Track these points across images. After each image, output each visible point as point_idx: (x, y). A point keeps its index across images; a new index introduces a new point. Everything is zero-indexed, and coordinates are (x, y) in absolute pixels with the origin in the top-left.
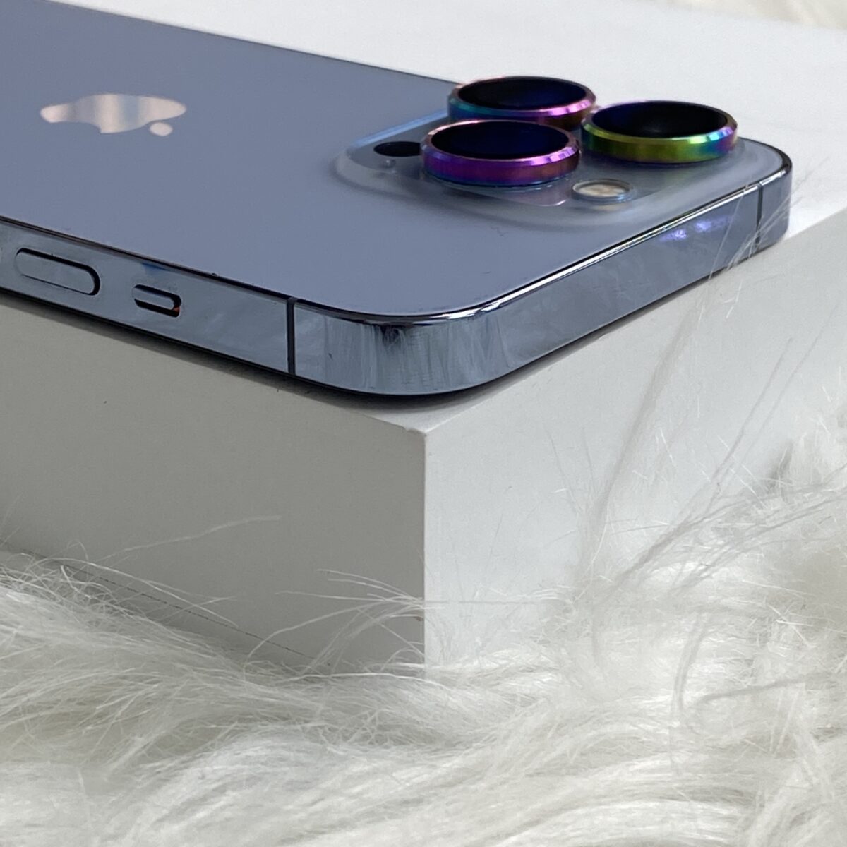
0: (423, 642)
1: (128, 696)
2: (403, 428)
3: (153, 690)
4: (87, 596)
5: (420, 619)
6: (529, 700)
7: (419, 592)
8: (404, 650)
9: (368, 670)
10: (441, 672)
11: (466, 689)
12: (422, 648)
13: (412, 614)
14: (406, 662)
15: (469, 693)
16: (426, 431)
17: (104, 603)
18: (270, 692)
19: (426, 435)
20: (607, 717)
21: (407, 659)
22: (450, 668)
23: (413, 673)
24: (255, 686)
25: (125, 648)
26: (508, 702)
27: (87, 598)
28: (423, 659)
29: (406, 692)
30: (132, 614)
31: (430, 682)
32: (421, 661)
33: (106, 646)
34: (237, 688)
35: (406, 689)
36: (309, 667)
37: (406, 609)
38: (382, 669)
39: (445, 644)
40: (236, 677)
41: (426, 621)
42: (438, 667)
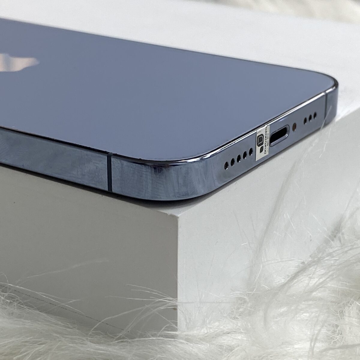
0: (177, 321)
1: (29, 352)
2: (167, 214)
3: (42, 348)
4: (7, 301)
5: (175, 309)
6: (230, 349)
7: (175, 296)
8: (168, 325)
9: (151, 336)
10: (186, 335)
11: (198, 343)
12: (176, 324)
13: (173, 307)
14: (169, 331)
15: (199, 345)
16: (179, 216)
17: (15, 304)
18: (102, 348)
19: (178, 218)
20: (271, 357)
21: (170, 330)
22: (191, 333)
23: (173, 337)
24: (93, 345)
25: (27, 327)
26: (219, 350)
27: (8, 302)
28: (177, 329)
29: (170, 346)
30: (30, 309)
31: (182, 341)
32: (176, 330)
33: (19, 326)
34: (84, 346)
35: (170, 345)
36: (120, 334)
37: (170, 304)
38: (158, 335)
39: (188, 321)
40: (84, 340)
41: (178, 310)
42: (185, 333)
